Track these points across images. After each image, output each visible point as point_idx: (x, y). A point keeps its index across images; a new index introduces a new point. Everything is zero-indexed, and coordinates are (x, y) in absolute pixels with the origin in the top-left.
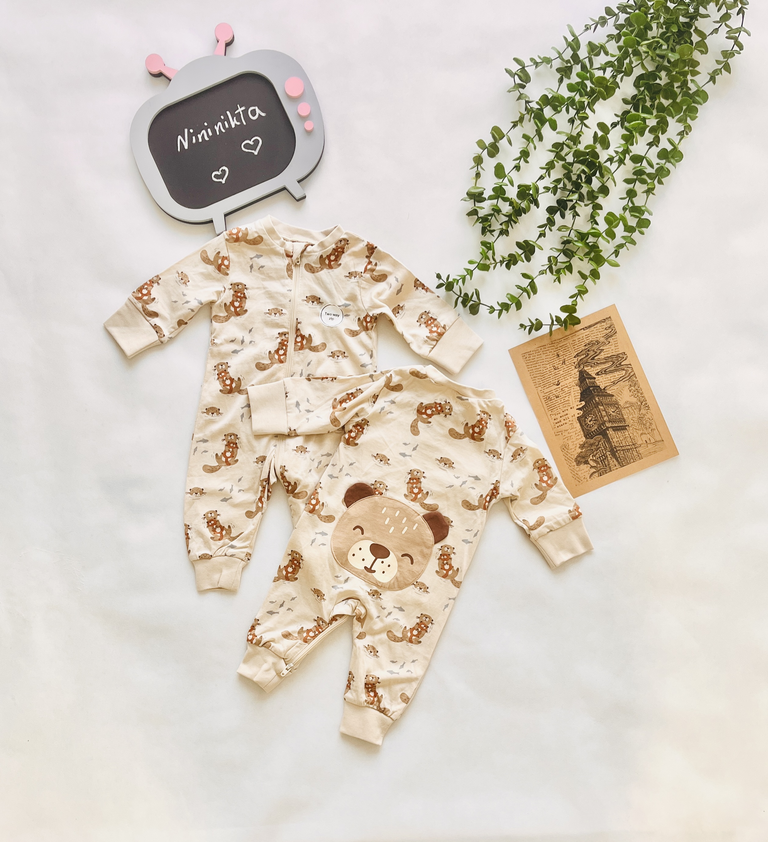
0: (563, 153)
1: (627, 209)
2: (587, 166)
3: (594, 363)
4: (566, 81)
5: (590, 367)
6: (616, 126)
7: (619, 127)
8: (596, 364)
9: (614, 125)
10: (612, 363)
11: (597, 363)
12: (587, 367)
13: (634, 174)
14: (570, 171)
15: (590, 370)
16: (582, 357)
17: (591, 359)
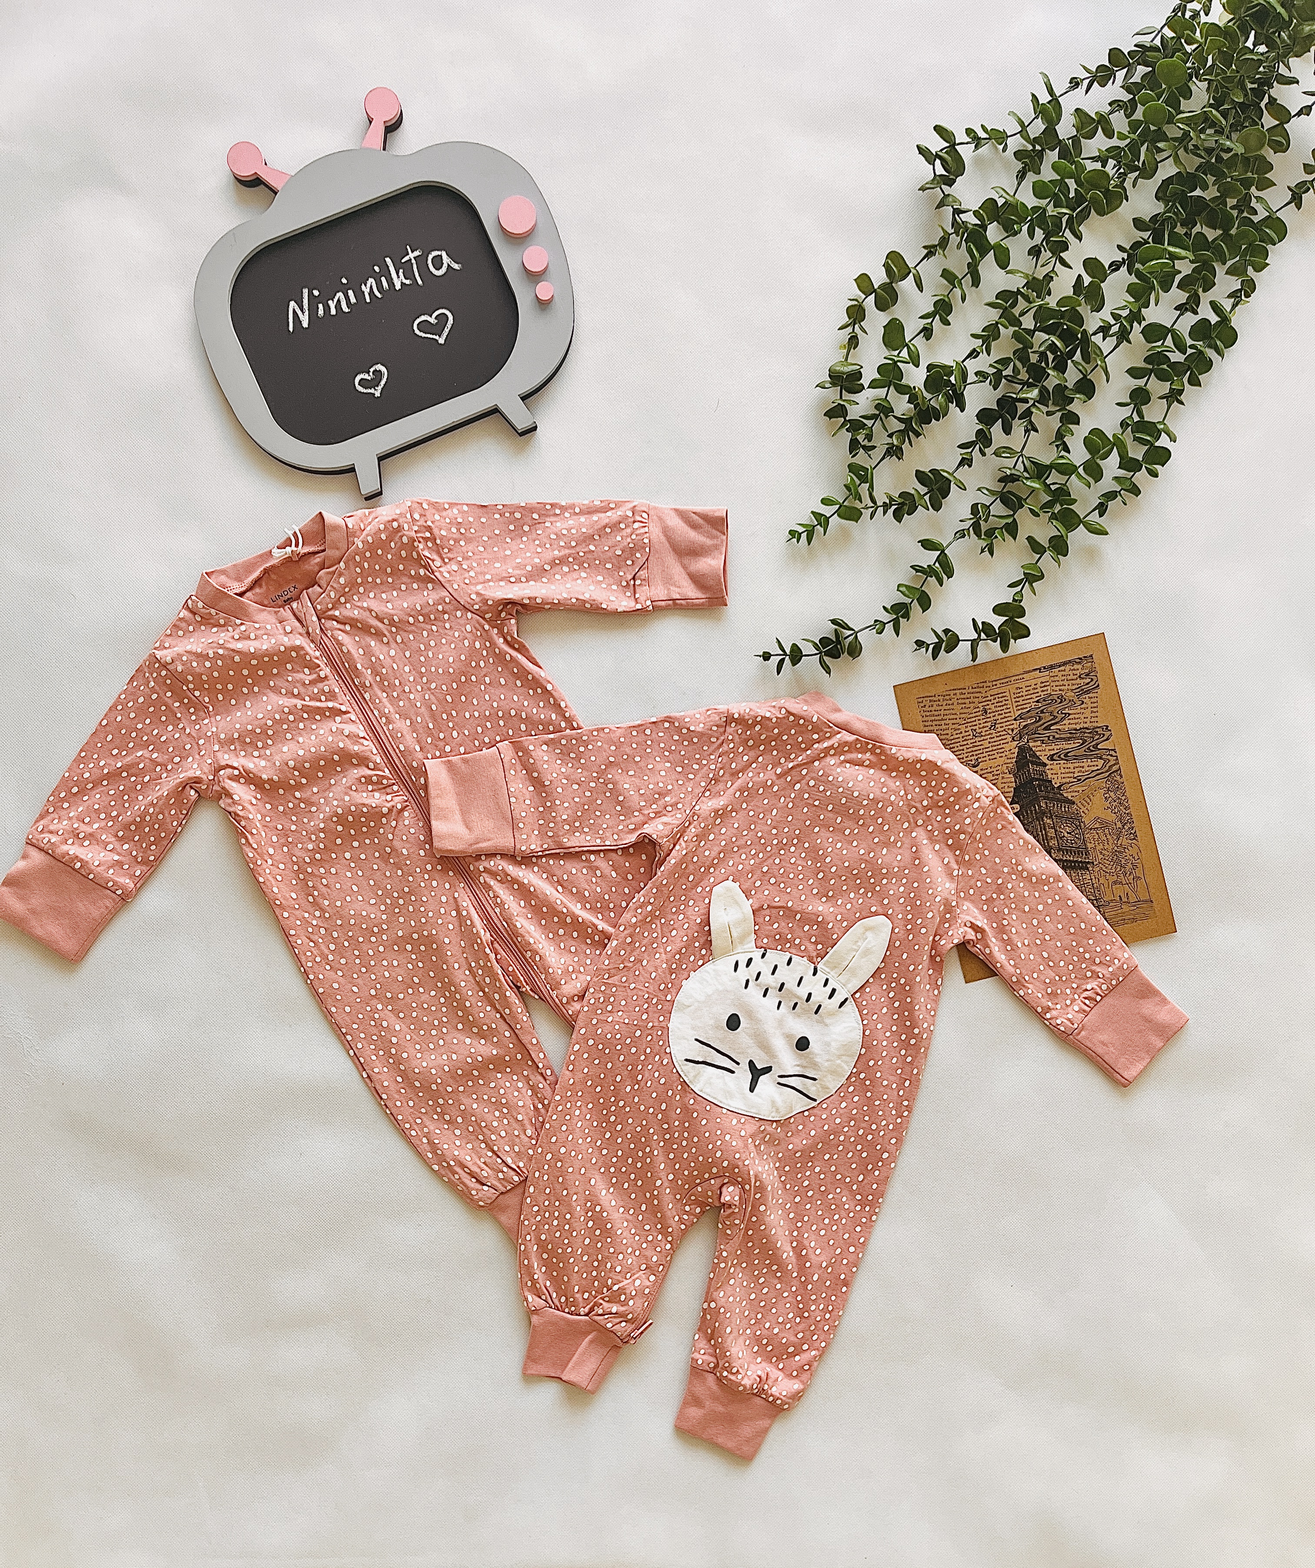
0: (1016, 311)
1: (1128, 425)
2: (1060, 337)
3: (1049, 737)
4: (1031, 177)
5: (1039, 743)
6: (1117, 269)
7: (1124, 269)
8: (1051, 738)
9: (1115, 266)
10: (1081, 741)
11: (1054, 737)
12: (1035, 741)
13: (1147, 360)
14: (1028, 345)
15: (1039, 748)
16: (1029, 722)
17: (1045, 729)
